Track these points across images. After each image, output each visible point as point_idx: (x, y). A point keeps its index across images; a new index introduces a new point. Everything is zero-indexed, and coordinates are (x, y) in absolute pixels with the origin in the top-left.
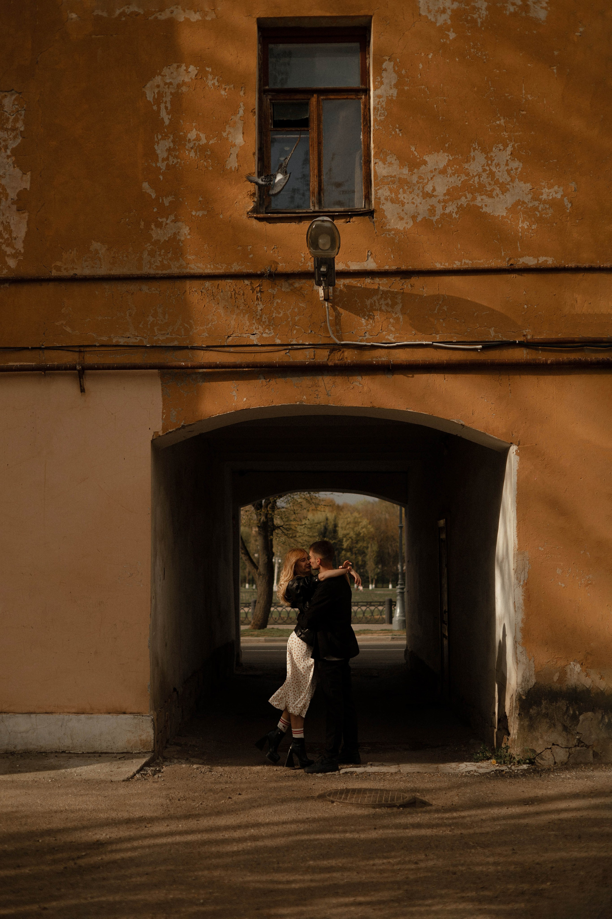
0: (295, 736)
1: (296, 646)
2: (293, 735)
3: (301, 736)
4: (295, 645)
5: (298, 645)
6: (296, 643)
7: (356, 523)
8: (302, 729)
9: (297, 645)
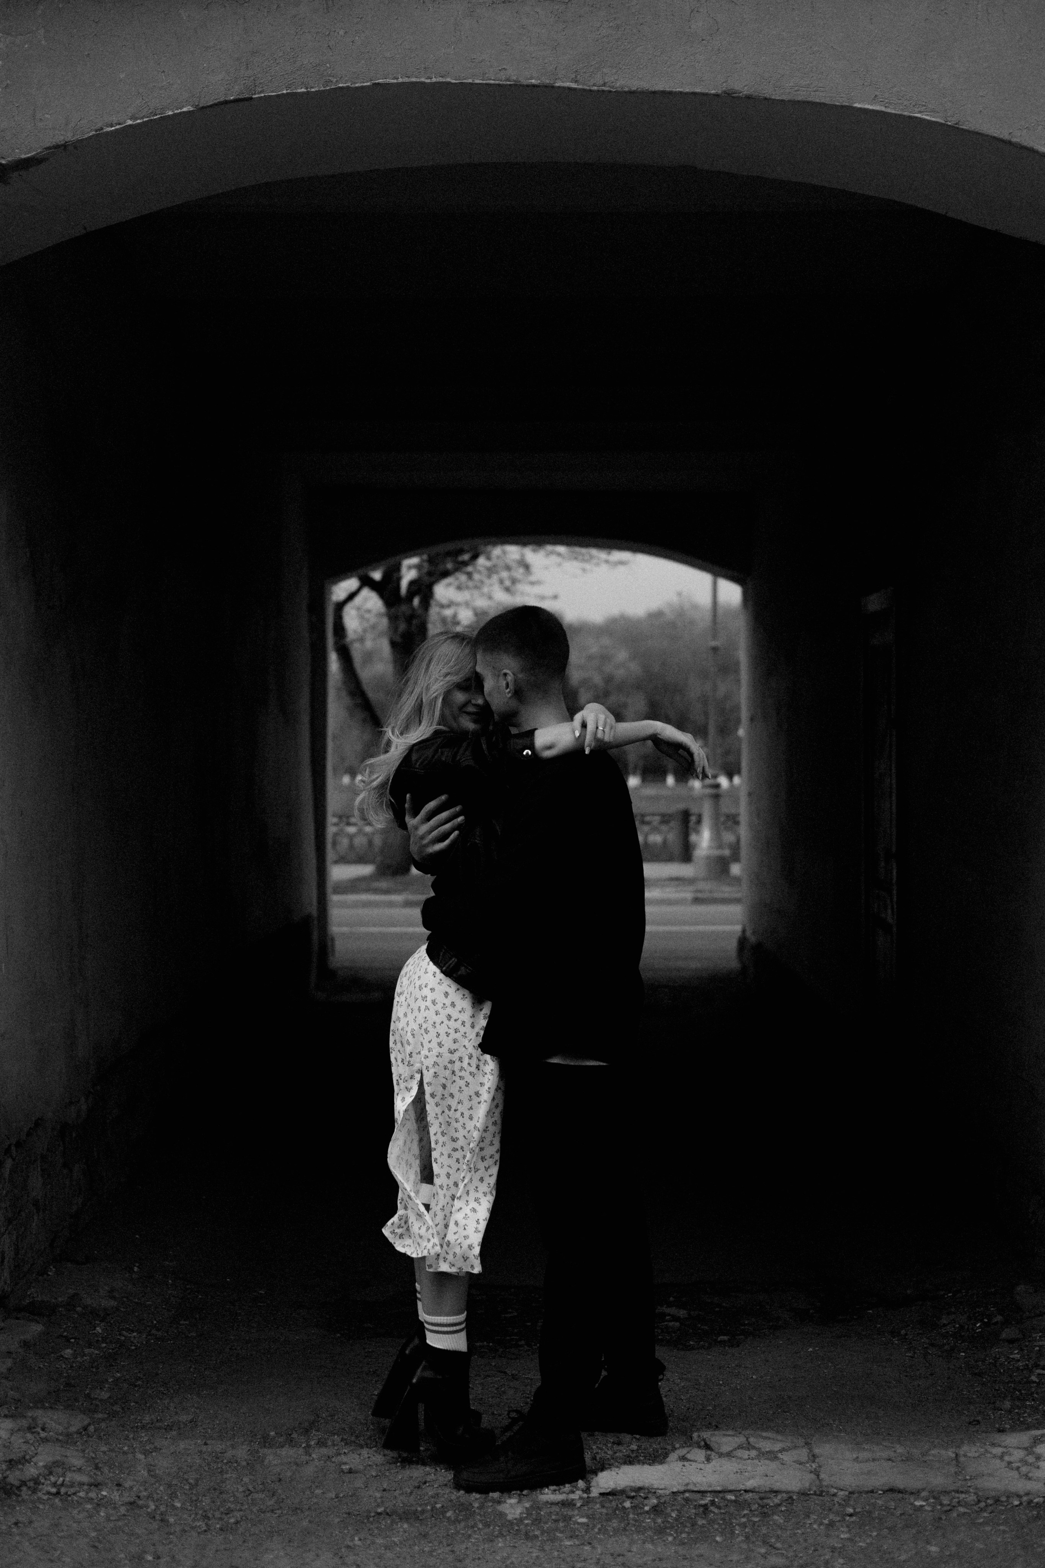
0: (434, 1341)
1: (442, 1017)
2: (429, 1335)
3: (456, 1342)
4: (437, 1013)
5: (449, 1010)
6: (439, 1007)
7: (605, 658)
8: (462, 1317)
9: (444, 1013)
